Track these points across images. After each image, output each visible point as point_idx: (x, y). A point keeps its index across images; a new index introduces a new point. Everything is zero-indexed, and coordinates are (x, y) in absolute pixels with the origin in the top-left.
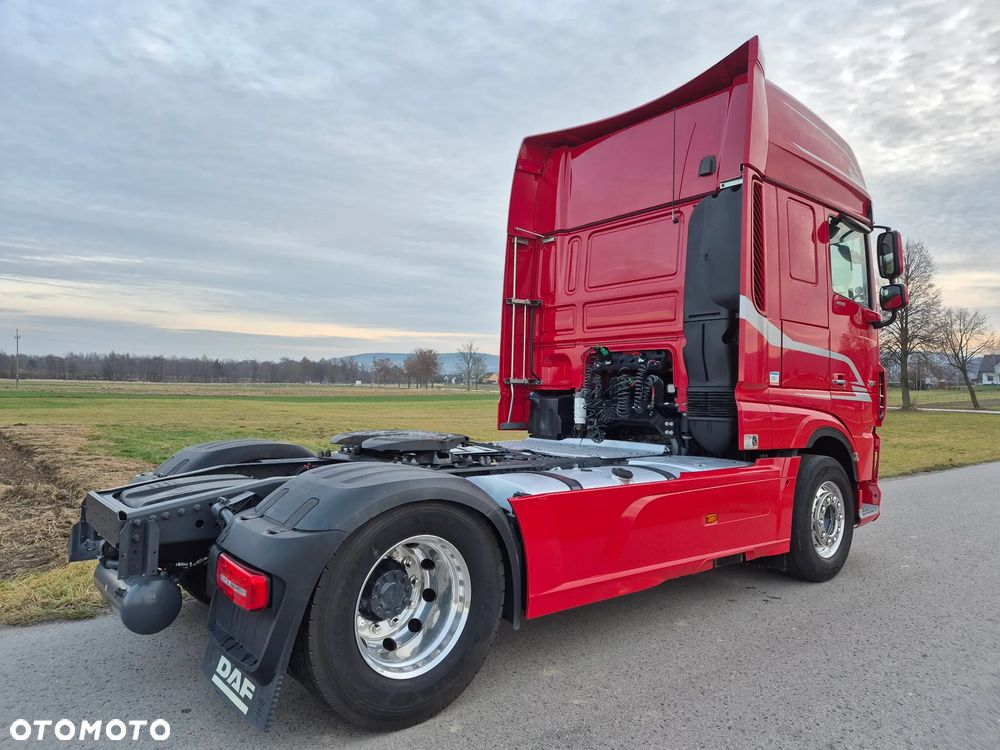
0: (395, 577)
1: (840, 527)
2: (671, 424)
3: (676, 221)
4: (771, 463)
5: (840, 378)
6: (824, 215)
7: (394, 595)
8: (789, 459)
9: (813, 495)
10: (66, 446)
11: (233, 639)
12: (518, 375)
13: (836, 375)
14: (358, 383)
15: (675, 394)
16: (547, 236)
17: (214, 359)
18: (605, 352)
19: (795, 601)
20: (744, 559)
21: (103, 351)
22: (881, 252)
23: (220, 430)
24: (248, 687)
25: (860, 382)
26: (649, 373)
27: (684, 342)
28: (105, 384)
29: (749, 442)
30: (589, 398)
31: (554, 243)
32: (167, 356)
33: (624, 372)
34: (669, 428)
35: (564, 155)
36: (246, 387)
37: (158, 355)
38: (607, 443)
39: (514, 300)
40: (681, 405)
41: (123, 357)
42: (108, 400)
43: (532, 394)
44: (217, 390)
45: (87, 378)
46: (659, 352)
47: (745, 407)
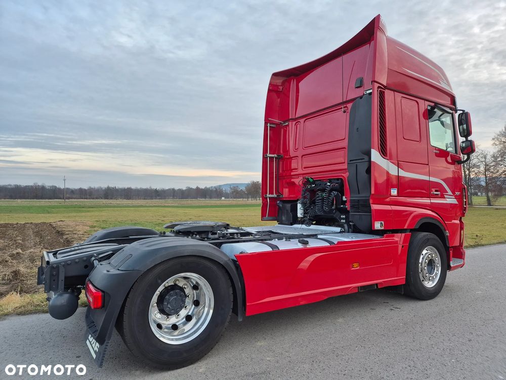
0: (176, 294)
1: (438, 271)
2: (344, 217)
3: (345, 112)
4: (393, 236)
5: (436, 191)
6: (424, 106)
7: (175, 303)
8: (403, 234)
9: (420, 253)
10: (80, 231)
11: (93, 322)
12: (271, 193)
13: (433, 190)
14: (223, 198)
15: (346, 202)
16: (285, 122)
17: (155, 188)
18: (311, 180)
19: (409, 310)
20: (377, 287)
21: (104, 186)
22: (460, 123)
23: (152, 222)
24: (96, 346)
25: (450, 193)
26: (331, 190)
27: (348, 173)
28: (104, 201)
29: (378, 226)
30: (304, 204)
31: (288, 125)
32: (133, 187)
33: (319, 190)
34: (343, 219)
35: (292, 80)
36: (170, 201)
37: (129, 187)
38: (312, 227)
39: (269, 155)
40: (348, 206)
41: (113, 188)
42: (104, 209)
43: (278, 202)
44: (155, 203)
45: (97, 198)
46: (338, 179)
47: (375, 207)
